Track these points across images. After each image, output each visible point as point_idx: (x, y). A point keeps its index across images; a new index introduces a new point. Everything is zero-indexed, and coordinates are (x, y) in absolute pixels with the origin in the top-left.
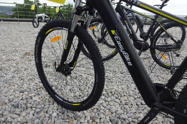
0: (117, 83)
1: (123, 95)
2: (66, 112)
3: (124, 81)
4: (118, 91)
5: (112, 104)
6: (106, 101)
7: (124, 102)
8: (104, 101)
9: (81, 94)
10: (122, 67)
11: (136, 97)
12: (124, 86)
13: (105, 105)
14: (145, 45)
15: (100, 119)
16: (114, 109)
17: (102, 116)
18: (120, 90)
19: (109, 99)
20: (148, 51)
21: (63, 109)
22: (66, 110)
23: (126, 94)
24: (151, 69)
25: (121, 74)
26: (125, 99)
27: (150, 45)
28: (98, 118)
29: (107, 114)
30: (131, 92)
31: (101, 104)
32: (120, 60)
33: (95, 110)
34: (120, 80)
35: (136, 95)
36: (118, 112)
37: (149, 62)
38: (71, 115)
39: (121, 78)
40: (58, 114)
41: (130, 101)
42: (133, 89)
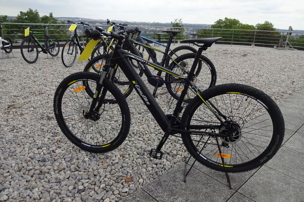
0: (137, 124)
1: (145, 134)
2: (96, 156)
3: (144, 121)
4: (139, 130)
5: (136, 142)
6: (130, 141)
7: (147, 139)
8: (128, 142)
9: (104, 139)
10: (139, 106)
11: (157, 133)
12: (145, 126)
13: (130, 144)
14: (160, 80)
15: (129, 155)
16: (139, 146)
17: (130, 152)
18: (141, 129)
19: (133, 139)
20: (164, 85)
21: (93, 154)
22: (95, 154)
23: (148, 132)
24: (169, 105)
25: (139, 115)
26: (147, 136)
27: (164, 79)
28: (126, 154)
29: (134, 150)
30: (152, 130)
31: (126, 144)
32: (135, 99)
33: (123, 150)
34: (139, 121)
35: (156, 131)
36: (143, 148)
37: (167, 97)
38: (102, 156)
39: (140, 118)
40: (89, 159)
41: (152, 137)
42: (154, 127)
